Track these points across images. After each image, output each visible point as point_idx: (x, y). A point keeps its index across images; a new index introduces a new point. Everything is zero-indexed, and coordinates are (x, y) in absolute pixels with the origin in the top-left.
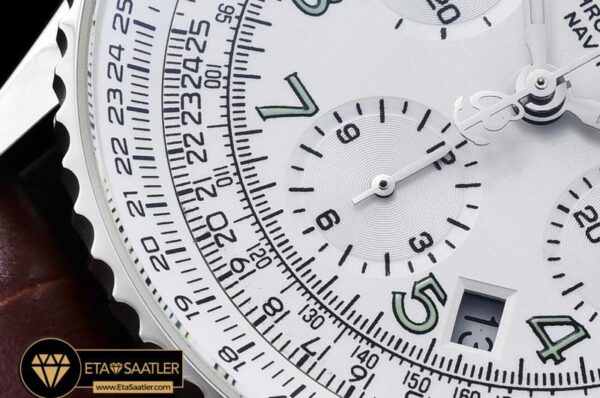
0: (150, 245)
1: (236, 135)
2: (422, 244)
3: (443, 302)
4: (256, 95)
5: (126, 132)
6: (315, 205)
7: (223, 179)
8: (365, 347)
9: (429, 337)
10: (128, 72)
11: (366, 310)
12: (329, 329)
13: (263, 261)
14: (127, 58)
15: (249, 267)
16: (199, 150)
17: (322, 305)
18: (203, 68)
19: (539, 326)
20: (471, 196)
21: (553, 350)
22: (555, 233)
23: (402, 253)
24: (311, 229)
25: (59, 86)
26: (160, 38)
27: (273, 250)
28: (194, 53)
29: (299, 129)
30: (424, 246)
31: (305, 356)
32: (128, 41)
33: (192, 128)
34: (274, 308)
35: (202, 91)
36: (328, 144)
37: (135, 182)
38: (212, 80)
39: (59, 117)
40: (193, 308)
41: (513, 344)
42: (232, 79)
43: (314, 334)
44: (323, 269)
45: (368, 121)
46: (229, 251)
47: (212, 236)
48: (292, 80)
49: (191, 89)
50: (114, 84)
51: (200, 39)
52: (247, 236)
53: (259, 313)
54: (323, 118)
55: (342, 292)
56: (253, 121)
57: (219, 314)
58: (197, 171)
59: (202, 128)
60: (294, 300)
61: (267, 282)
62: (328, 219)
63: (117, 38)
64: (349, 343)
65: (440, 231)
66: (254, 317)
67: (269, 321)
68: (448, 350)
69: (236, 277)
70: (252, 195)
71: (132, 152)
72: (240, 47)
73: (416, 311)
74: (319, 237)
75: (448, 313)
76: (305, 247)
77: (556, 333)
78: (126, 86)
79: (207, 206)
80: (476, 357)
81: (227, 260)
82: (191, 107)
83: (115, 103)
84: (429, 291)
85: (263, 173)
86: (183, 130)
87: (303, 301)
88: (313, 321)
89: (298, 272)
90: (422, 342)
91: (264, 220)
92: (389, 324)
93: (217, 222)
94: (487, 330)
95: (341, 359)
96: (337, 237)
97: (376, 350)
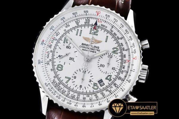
0: (68, 103)
1: (66, 86)
2: (90, 81)
3: (97, 84)
4: (64, 82)
5: (56, 95)
6: (78, 86)
7: (69, 92)
8: (95, 94)
9: (99, 88)
10: (51, 89)
11: (92, 91)
12: (90, 96)
13: (79, 95)
14: (50, 88)
15: (79, 97)
16: (64, 91)
17: (88, 94)
18: (58, 84)
19: (107, 79)
20: (90, 73)
21: (110, 80)
22: (100, 69)
23: (90, 83)
24: (80, 89)
25: (47, 96)
26: (51, 84)
27: (79, 94)
28: (56, 83)
29: (71, 81)
30: (91, 81)
31: (91, 100)
32: (49, 87)
33: (62, 90)
34: (84, 98)
35: (60, 86)
36: (74, 80)
37: (61, 98)
38: (59, 84)
39: (50, 99)
40: (77, 105)
41: (106, 82)
42: (61, 82)
43: (89, 97)
44: (85, 91)
45: (75, 75)
46: (76, 97)
47: (73, 97)
48: (66, 77)
49: (59, 86)
50: (51, 92)
51: (55, 81)
52: (76, 94)
53: (83, 100)
54: (72, 78)
55: (88, 91)
56: (66, 84)
57: (79, 103)
58: (66, 93)
59: (63, 89)
60: (85, 96)
61: (81, 97)
62: (81, 86)
63: (48, 87)
64: (93, 95)
65: (91, 78)
66: (83, 101)
67: (85, 100)
68: (101, 88)
69: (78, 99)
70: (72, 90)
71: (59, 96)
72: (59, 79)
73: (96, 87)
74: (81, 89)
75: (98, 85)
76: (81, 91)
77: (109, 78)
78: (53, 91)
79: (70, 95)
80: (104, 86)
81: (76, 98)
82: (60, 88)
83: (53, 93)
84: (95, 84)
85: (72, 88)
86: (61, 91)
87: (86, 95)
88: (88, 96)
89: (83, 93)
90: (99, 89)
91: (76, 92)
92: (95, 91)
93: (72, 96)
94: (102, 83)
95: (94, 97)
96: (83, 87)
97: (96, 94)
